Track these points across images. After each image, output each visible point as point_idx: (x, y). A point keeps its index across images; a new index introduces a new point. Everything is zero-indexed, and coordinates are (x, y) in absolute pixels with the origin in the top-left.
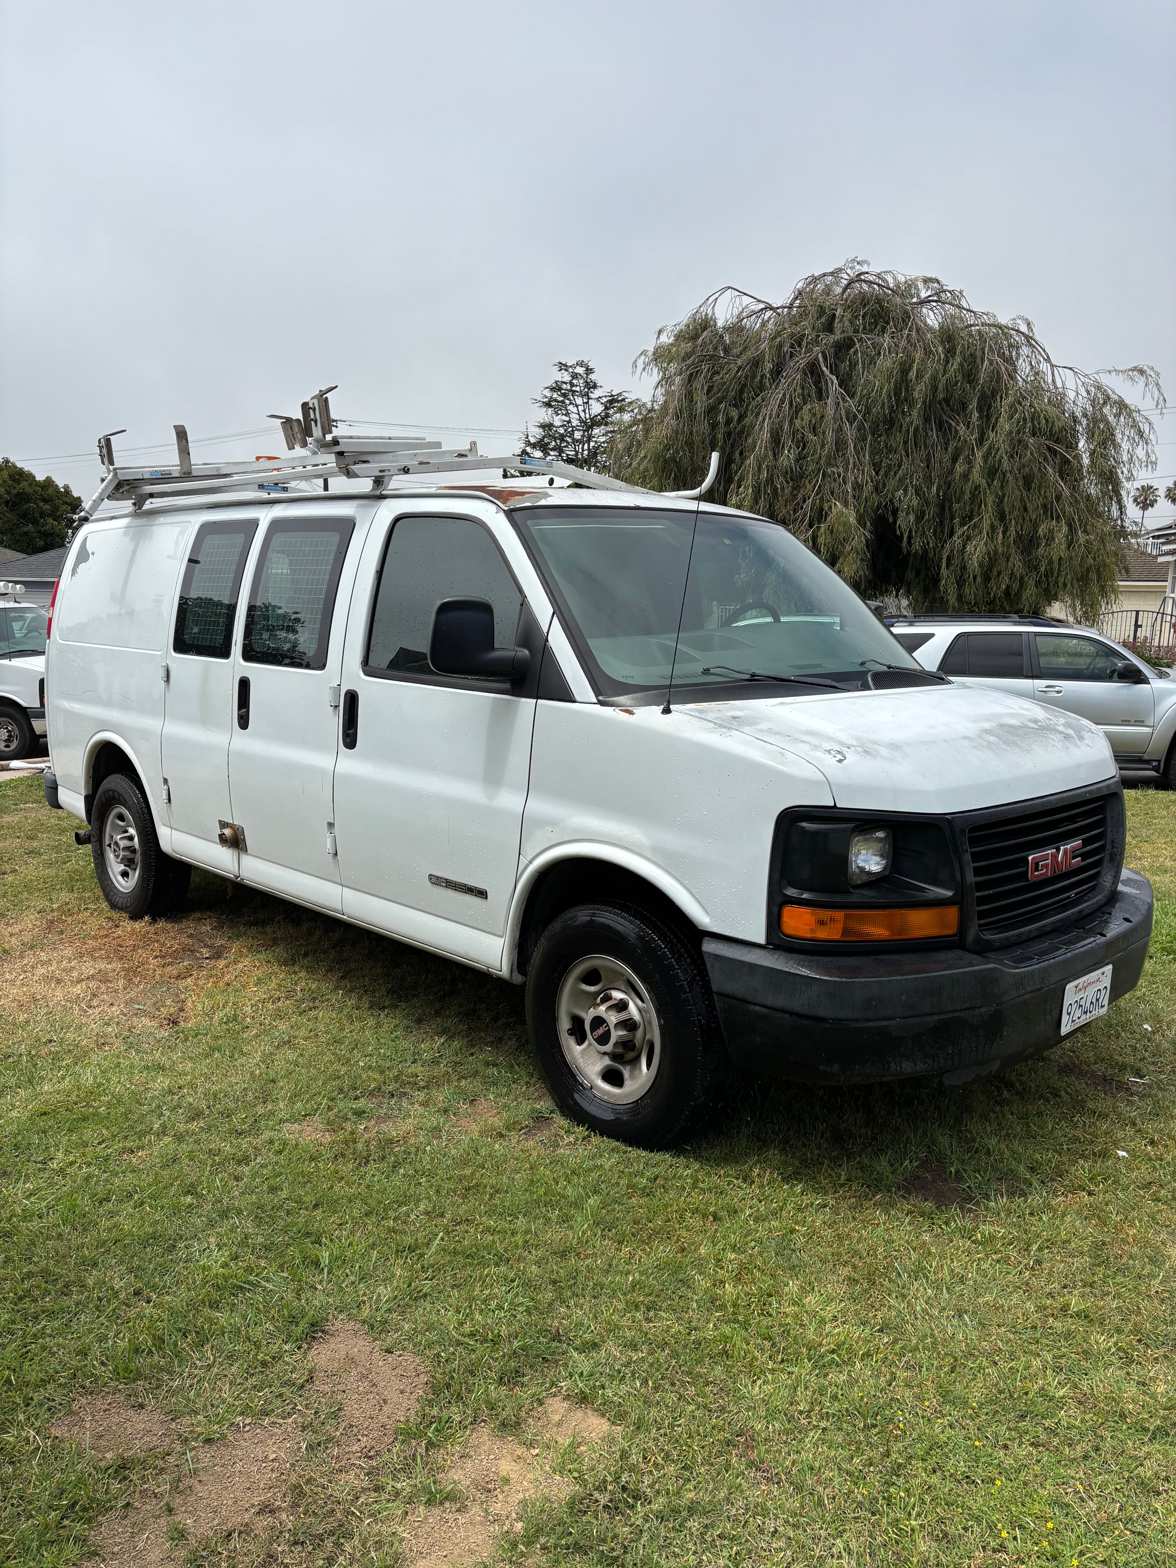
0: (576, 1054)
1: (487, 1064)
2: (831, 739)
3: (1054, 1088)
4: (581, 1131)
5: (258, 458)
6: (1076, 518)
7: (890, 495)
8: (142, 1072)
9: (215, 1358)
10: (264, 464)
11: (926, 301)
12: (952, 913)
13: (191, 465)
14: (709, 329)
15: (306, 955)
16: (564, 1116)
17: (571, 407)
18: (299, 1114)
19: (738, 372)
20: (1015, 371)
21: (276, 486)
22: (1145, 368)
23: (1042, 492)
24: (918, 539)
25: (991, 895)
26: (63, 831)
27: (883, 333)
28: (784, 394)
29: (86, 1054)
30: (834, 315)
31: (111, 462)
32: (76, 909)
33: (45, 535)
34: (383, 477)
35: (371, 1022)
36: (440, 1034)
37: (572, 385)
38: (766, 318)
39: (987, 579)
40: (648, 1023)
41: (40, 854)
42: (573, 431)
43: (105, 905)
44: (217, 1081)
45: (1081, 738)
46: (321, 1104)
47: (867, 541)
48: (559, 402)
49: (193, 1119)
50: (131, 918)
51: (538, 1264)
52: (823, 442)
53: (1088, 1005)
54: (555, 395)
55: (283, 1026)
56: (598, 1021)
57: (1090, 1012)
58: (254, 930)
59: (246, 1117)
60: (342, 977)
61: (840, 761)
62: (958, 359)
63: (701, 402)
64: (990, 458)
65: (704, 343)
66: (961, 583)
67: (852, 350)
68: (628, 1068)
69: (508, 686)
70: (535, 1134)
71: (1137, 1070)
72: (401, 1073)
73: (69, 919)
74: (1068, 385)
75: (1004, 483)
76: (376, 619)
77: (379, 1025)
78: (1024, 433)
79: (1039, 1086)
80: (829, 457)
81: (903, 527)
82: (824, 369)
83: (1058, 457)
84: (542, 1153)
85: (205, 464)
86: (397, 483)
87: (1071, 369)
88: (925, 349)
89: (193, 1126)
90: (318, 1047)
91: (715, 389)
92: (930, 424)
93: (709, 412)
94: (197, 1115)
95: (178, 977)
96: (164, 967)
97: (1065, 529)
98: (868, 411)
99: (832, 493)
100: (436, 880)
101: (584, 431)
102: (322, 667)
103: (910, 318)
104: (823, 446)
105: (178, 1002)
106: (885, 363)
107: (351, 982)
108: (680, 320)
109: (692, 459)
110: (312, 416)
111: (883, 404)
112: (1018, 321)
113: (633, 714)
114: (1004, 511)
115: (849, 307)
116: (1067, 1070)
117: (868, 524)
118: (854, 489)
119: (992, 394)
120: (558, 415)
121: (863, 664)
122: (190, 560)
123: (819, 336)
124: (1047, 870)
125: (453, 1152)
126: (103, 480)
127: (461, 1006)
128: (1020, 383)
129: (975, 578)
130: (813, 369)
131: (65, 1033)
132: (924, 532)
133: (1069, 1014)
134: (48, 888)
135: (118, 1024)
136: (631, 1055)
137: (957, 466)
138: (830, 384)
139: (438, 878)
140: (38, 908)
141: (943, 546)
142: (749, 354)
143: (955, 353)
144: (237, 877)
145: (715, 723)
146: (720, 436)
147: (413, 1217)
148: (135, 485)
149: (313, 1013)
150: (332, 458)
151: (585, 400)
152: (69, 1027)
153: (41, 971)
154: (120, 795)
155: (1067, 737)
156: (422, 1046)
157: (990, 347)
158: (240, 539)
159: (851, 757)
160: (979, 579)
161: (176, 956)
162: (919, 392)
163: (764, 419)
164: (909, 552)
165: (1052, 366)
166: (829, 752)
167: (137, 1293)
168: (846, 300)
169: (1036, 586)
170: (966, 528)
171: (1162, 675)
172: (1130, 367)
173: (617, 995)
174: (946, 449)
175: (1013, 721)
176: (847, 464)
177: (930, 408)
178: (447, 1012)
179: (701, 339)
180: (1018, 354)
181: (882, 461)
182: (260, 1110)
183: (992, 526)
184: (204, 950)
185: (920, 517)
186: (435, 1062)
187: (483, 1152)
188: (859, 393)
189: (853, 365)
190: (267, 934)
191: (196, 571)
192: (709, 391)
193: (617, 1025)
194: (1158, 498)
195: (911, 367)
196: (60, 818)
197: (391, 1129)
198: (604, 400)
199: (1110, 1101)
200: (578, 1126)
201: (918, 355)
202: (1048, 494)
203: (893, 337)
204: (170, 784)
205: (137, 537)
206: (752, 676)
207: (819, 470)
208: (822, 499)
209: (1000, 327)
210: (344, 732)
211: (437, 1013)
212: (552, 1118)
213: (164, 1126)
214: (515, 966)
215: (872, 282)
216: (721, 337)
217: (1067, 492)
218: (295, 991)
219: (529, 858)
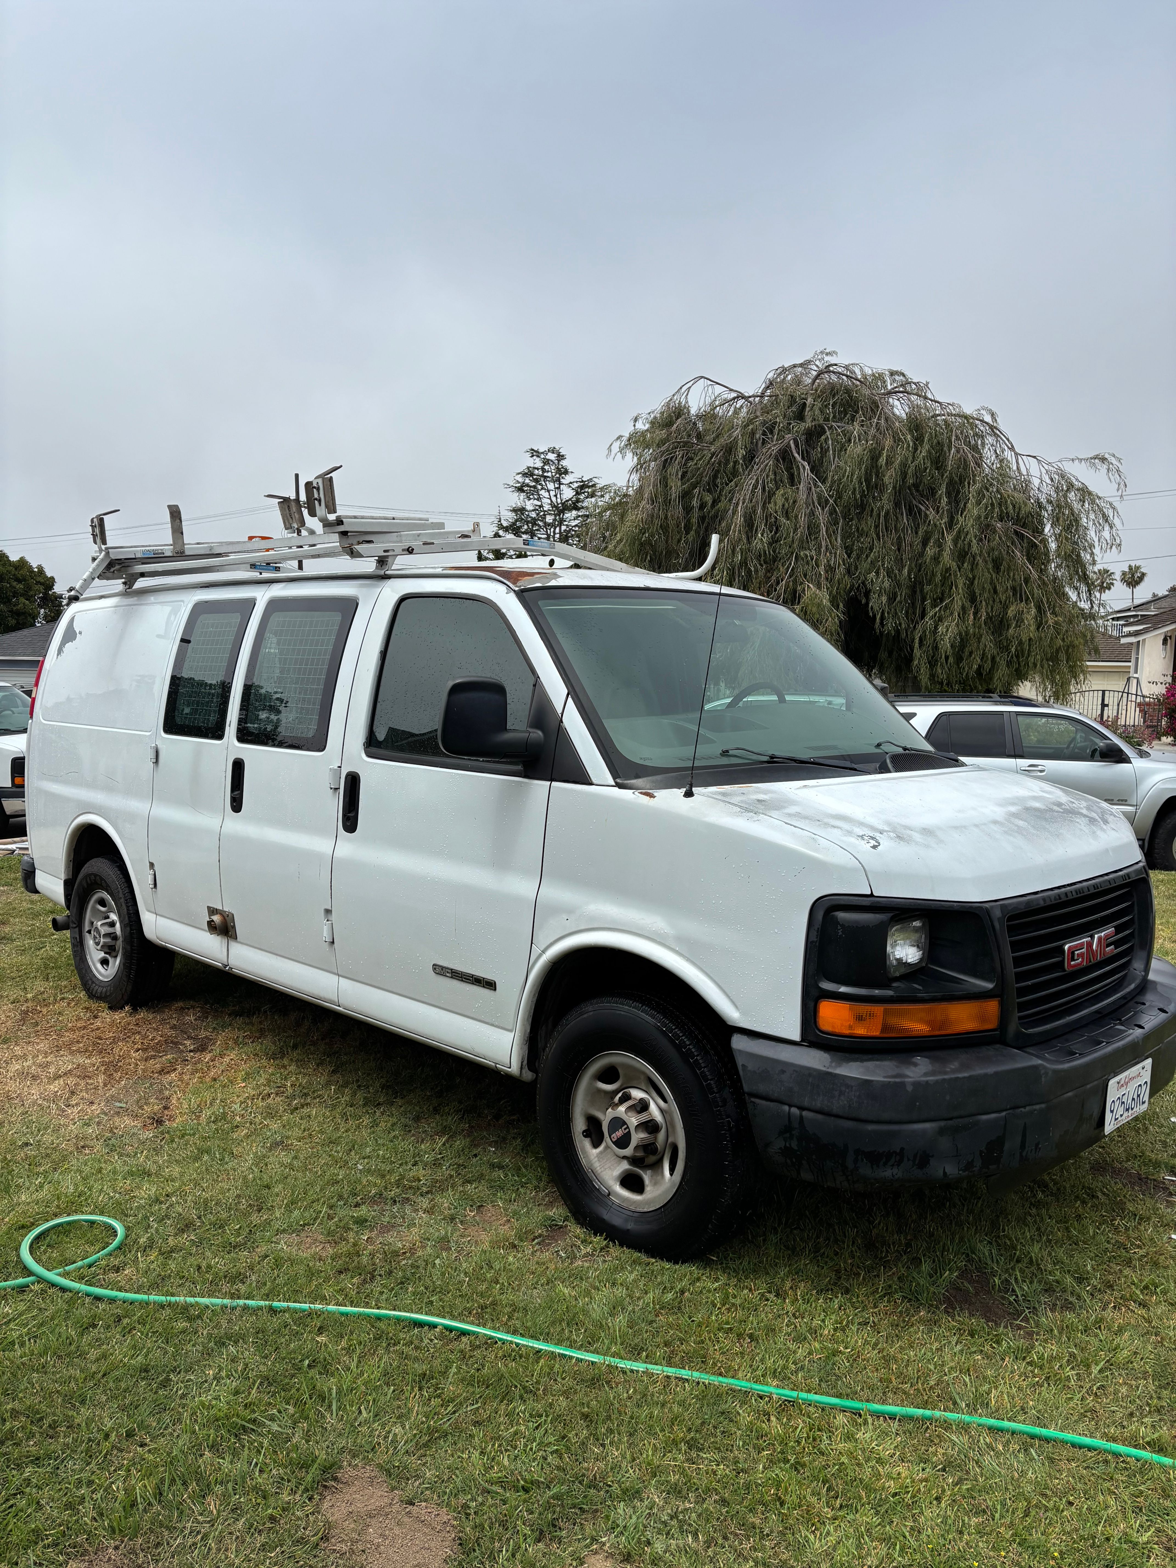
0: (592, 1157)
1: (493, 1166)
2: (861, 824)
3: (1089, 1188)
4: (598, 1240)
5: (251, 538)
6: (1045, 600)
7: (862, 578)
8: (125, 1179)
9: (219, 1512)
10: (257, 544)
11: (890, 393)
12: (992, 1007)
13: (184, 544)
14: (683, 417)
15: (295, 1047)
16: (579, 1223)
17: (542, 492)
18: (297, 1223)
19: (711, 458)
20: (981, 457)
21: (268, 565)
22: (1107, 456)
23: (1012, 575)
24: (891, 620)
25: (1028, 986)
26: (36, 915)
27: (853, 421)
28: (757, 480)
29: (64, 1158)
30: (805, 404)
31: (104, 542)
32: (52, 999)
33: (17, 614)
34: (387, 557)
35: (366, 1120)
36: (442, 1133)
37: (544, 470)
38: (738, 406)
39: (959, 659)
40: (670, 1124)
41: (13, 940)
42: (544, 515)
43: (82, 994)
44: (208, 1187)
45: (1106, 822)
46: (321, 1212)
47: (840, 622)
48: (531, 487)
49: (183, 1231)
50: (110, 1008)
51: (566, 1394)
52: (796, 526)
53: (1130, 1101)
54: (527, 481)
55: (275, 1126)
56: (617, 1123)
57: (1132, 1109)
58: (240, 1020)
59: (240, 1227)
60: (333, 1071)
61: (874, 847)
62: (926, 446)
63: (676, 487)
64: (960, 542)
65: (678, 430)
66: (932, 663)
67: (823, 437)
68: (649, 1172)
69: (519, 768)
70: (550, 1244)
71: (1172, 1167)
72: (402, 1177)
73: (45, 1010)
74: (1032, 472)
75: (974, 565)
76: (379, 700)
77: (375, 1124)
78: (992, 517)
79: (1074, 1186)
80: (801, 541)
81: (876, 608)
82: (796, 455)
83: (1025, 541)
84: (560, 1265)
85: (198, 544)
86: (401, 563)
87: (1034, 457)
88: (893, 437)
89: (185, 1239)
90: (313, 1148)
91: (689, 474)
92: (900, 508)
93: (683, 497)
94: (187, 1226)
95: (162, 1072)
96: (146, 1060)
97: (1033, 611)
98: (839, 496)
99: (805, 576)
100: (440, 970)
101: (555, 515)
102: (322, 748)
103: (878, 407)
104: (795, 530)
105: (162, 1099)
106: (856, 450)
107: (343, 1076)
108: (654, 408)
109: (667, 542)
110: (316, 496)
111: (855, 489)
112: (982, 412)
113: (654, 797)
114: (975, 593)
115: (819, 397)
116: (1100, 1168)
117: (841, 605)
118: (827, 572)
119: (960, 479)
120: (530, 499)
121: (879, 745)
122: (182, 640)
123: (790, 424)
124: (1083, 959)
125: (464, 1265)
126: (94, 559)
127: (460, 1102)
128: (987, 470)
129: (947, 658)
130: (785, 456)
131: (42, 1135)
132: (896, 613)
133: (1112, 1112)
134: (22, 978)
135: (99, 1123)
136: (652, 1159)
137: (928, 549)
138: (802, 470)
139: (442, 968)
140: (12, 999)
141: (915, 627)
142: (722, 441)
143: (923, 441)
144: (226, 966)
145: (740, 807)
146: (694, 520)
147: (426, 1341)
148: (126, 564)
149: (306, 1110)
150: (336, 537)
151: (557, 486)
152: (46, 1129)
153: (16, 1066)
154: (102, 879)
155: (1092, 821)
156: (423, 1147)
157: (957, 436)
158: (236, 618)
159: (886, 843)
160: (951, 660)
161: (159, 1049)
162: (889, 477)
163: (738, 504)
164: (881, 633)
165: (1016, 454)
166: (862, 837)
167: (130, 1434)
168: (816, 390)
169: (1008, 666)
170: (937, 609)
171: (1143, 754)
172: (1092, 456)
173: (637, 1094)
174: (917, 533)
175: (1037, 805)
176: (820, 547)
177: (900, 493)
178: (447, 1109)
179: (675, 426)
180: (983, 444)
181: (853, 544)
182: (255, 1218)
183: (963, 608)
184: (188, 1043)
185: (892, 598)
186: (437, 1164)
187: (497, 1266)
188: (830, 479)
189: (824, 451)
190: (253, 1025)
191: (189, 651)
192: (683, 476)
193: (637, 1127)
194: (1114, 582)
195: (880, 454)
196: (32, 902)
197: (396, 1241)
198: (575, 485)
199: (1149, 1203)
200: (595, 1234)
201: (888, 442)
202: (1016, 577)
203: (862, 426)
204: (156, 868)
205: (127, 617)
206: (772, 757)
207: (792, 553)
208: (795, 582)
209: (966, 417)
210: (344, 815)
211: (436, 1110)
212: (566, 1226)
213: (151, 1240)
214: (525, 1062)
215: (840, 373)
216: (695, 424)
217: (1035, 575)
218: (285, 1086)
219: (543, 947)
